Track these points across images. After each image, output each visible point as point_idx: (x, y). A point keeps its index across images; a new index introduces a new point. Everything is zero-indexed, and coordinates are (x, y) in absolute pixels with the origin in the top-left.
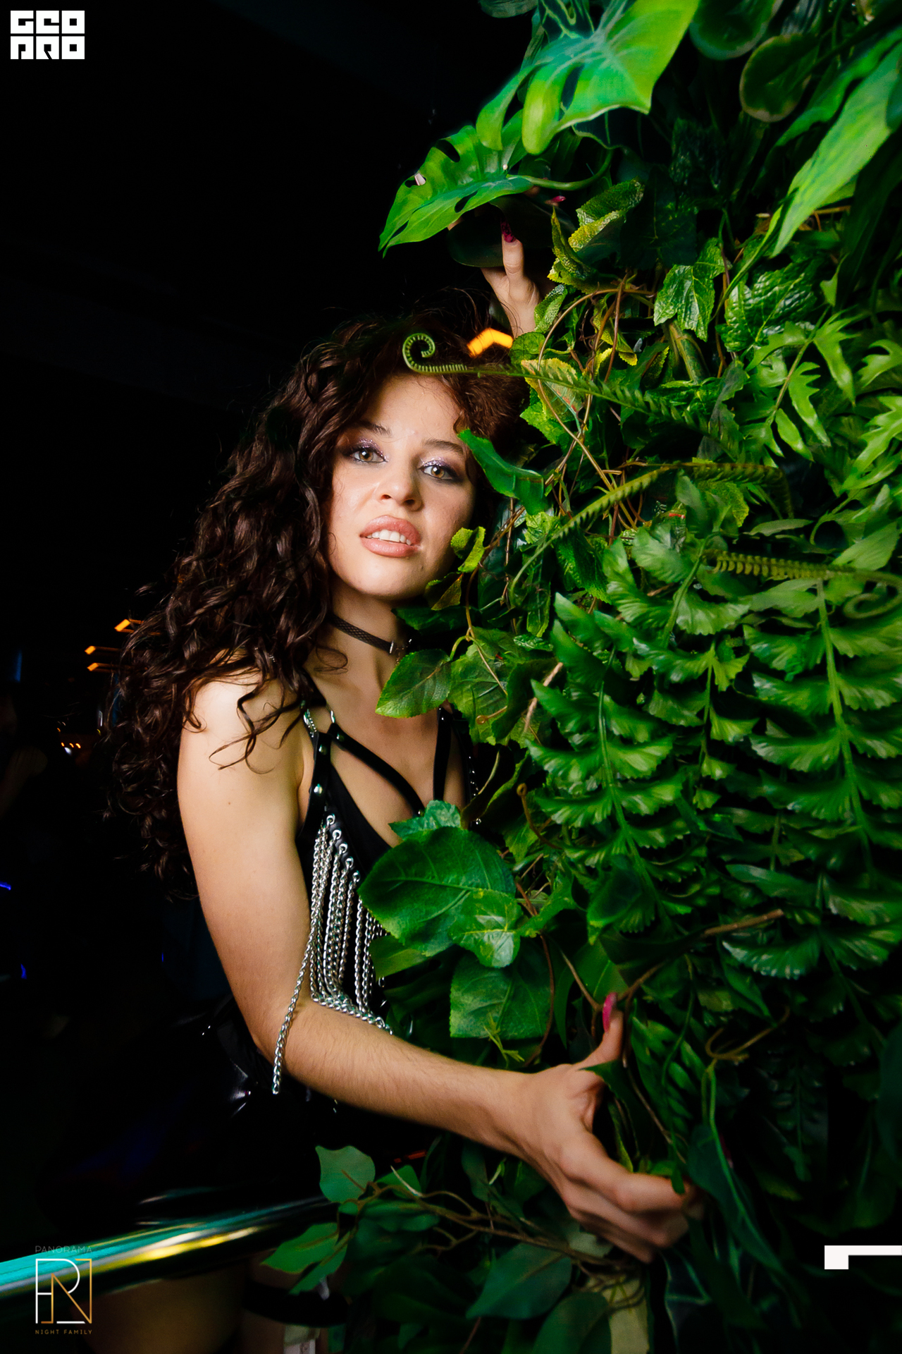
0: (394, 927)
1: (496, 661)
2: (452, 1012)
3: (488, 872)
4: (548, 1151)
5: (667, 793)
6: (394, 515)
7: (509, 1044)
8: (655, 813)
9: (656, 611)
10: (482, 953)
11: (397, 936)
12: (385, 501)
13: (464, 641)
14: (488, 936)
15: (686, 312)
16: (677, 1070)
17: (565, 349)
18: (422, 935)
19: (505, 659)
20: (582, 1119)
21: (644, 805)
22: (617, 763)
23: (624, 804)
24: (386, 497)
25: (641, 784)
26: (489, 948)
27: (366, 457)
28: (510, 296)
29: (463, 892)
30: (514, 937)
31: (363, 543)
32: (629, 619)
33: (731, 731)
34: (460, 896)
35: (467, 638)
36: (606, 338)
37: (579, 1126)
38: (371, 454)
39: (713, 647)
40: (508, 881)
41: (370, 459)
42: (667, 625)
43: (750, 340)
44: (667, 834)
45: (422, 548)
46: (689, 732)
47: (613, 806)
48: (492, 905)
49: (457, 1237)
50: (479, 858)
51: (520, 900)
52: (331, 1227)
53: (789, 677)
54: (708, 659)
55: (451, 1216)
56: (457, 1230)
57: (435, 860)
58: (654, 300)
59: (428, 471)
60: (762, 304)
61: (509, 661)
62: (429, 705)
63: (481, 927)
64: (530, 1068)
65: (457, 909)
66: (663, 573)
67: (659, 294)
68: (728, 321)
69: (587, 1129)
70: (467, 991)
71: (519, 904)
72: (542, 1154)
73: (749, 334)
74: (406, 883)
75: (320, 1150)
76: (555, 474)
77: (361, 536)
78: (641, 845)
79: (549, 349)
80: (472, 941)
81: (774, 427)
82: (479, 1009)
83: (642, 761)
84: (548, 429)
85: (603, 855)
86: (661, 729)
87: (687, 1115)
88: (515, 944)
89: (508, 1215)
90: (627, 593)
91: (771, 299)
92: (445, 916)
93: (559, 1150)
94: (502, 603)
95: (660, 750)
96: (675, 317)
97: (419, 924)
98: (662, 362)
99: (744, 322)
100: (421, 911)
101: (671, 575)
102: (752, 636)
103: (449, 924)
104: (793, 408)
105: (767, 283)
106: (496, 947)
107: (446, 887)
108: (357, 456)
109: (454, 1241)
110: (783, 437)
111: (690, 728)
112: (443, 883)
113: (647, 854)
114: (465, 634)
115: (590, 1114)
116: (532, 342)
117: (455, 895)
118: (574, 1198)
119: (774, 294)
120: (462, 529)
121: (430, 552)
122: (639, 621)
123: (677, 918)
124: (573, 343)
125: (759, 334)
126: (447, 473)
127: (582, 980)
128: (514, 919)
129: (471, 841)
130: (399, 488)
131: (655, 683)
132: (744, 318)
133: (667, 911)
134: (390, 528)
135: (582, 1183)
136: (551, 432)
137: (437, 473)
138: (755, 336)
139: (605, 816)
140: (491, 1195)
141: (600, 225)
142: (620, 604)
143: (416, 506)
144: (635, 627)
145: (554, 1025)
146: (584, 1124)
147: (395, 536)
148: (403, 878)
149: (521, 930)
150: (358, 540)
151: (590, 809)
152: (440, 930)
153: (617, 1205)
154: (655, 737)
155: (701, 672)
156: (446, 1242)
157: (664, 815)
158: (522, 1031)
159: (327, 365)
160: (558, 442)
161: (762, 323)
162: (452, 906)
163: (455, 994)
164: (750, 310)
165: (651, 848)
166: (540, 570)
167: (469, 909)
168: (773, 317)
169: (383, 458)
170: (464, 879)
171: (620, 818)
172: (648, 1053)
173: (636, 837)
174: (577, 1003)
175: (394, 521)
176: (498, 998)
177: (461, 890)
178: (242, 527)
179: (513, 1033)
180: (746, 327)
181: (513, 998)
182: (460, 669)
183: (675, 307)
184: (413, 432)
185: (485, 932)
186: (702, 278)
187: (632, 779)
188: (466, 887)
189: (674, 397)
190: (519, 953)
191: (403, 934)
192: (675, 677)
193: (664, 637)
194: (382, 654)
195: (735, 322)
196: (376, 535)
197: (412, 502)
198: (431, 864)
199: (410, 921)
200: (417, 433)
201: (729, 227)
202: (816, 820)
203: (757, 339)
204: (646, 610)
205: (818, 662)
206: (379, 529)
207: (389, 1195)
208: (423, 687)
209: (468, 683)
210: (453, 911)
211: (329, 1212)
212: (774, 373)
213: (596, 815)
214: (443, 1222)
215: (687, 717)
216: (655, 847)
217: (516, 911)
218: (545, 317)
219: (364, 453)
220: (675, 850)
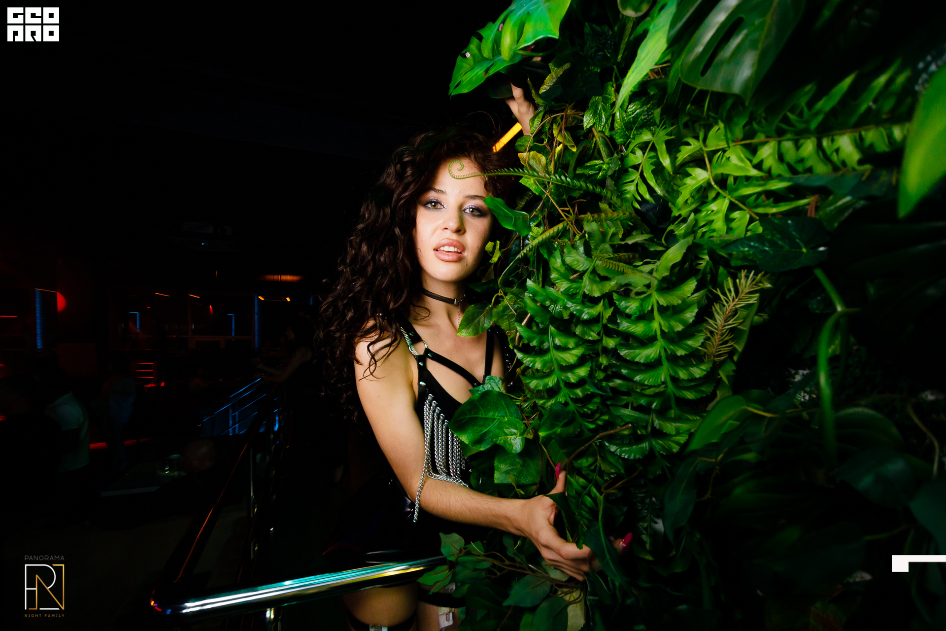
0: (465, 438)
1: (514, 305)
2: (495, 472)
3: (508, 409)
4: (534, 534)
5: (583, 372)
6: (451, 238)
7: (519, 486)
8: (577, 382)
9: (575, 285)
10: (507, 447)
11: (467, 443)
12: (445, 230)
13: (498, 296)
14: (511, 438)
15: (599, 122)
16: (588, 500)
17: (543, 143)
18: (479, 441)
19: (518, 304)
20: (548, 519)
21: (572, 378)
22: (559, 359)
23: (563, 378)
24: (446, 229)
25: (571, 368)
26: (511, 445)
27: (434, 206)
28: (519, 111)
29: (496, 420)
30: (522, 439)
31: (435, 254)
32: (562, 290)
33: (611, 343)
34: (495, 422)
35: (499, 294)
36: (560, 139)
37: (547, 523)
38: (436, 204)
39: (602, 302)
40: (518, 413)
41: (436, 207)
42: (581, 291)
43: (628, 137)
44: (582, 392)
45: (465, 254)
46: (594, 342)
47: (558, 380)
48: (511, 424)
49: (499, 572)
50: (503, 403)
51: (524, 422)
52: (445, 567)
53: (633, 318)
54: (599, 308)
55: (497, 563)
56: (500, 569)
57: (483, 407)
58: (583, 116)
59: (467, 211)
60: (631, 119)
61: (520, 305)
62: (483, 329)
63: (506, 435)
64: (527, 497)
65: (494, 428)
66: (579, 266)
67: (586, 113)
68: (616, 129)
69: (551, 524)
70: (501, 463)
71: (524, 423)
72: (532, 535)
73: (627, 134)
74: (471, 418)
75: (441, 534)
76: (536, 211)
77: (434, 250)
78: (572, 397)
79: (535, 143)
80: (502, 442)
81: (637, 185)
82: (507, 471)
83: (570, 357)
84: (534, 187)
85: (554, 402)
86: (582, 341)
87: (590, 518)
88: (522, 442)
89: (522, 562)
90: (560, 277)
91: (636, 116)
92: (489, 431)
93: (538, 533)
94: (520, 273)
95: (578, 352)
96: (594, 124)
97: (477, 436)
98: (593, 145)
99: (623, 129)
100: (477, 430)
101: (582, 267)
102: (617, 298)
103: (491, 435)
104: (644, 176)
105: (633, 108)
106: (514, 444)
107: (488, 418)
108: (429, 206)
109: (498, 574)
110: (640, 191)
111: (593, 340)
112: (487, 416)
113: (576, 400)
114: (498, 293)
115: (552, 517)
116: (526, 140)
117: (493, 422)
118: (546, 554)
119: (637, 114)
120: (490, 242)
121: (470, 256)
122: (567, 290)
123: (590, 430)
124: (547, 140)
125: (632, 134)
126: (478, 212)
127: (551, 458)
128: (522, 431)
129: (499, 396)
130: (453, 224)
131: (574, 320)
132: (623, 127)
133: (586, 427)
134: (450, 245)
135: (547, 547)
136: (536, 190)
137: (472, 211)
138: (630, 135)
139: (553, 384)
140: (515, 554)
141: (560, 72)
142: (557, 283)
143: (462, 232)
144: (565, 294)
145: (542, 478)
146: (549, 522)
147: (452, 249)
148: (468, 416)
149: (525, 436)
150: (433, 252)
151: (546, 380)
152: (487, 438)
153: (561, 555)
154: (577, 346)
155: (597, 314)
156: (495, 574)
157: (581, 382)
158: (527, 480)
159: (407, 159)
160: (539, 194)
161: (633, 129)
162: (491, 427)
163: (496, 464)
164: (626, 123)
165: (576, 398)
166: (536, 259)
167: (500, 427)
168: (638, 125)
169: (443, 206)
170: (496, 414)
171: (562, 385)
172: (574, 492)
173: (569, 393)
174: (549, 468)
175: (451, 241)
176: (516, 465)
177: (496, 419)
178: (364, 248)
179: (524, 481)
180: (625, 131)
181: (523, 466)
182: (501, 309)
183: (594, 118)
184: (458, 192)
185: (509, 437)
186: (605, 104)
187: (566, 366)
188: (498, 418)
189: (592, 169)
190: (524, 447)
191: (470, 442)
192: (585, 317)
193: (579, 297)
194: (450, 306)
195: (619, 129)
196: (442, 248)
197: (460, 231)
198: (481, 408)
199: (473, 435)
200: (460, 192)
201: (618, 75)
202: (647, 385)
203: (631, 136)
204: (570, 285)
205: (650, 308)
206: (444, 246)
207: (469, 553)
208: (479, 321)
209: (506, 315)
210: (492, 429)
211: (444, 561)
212: (637, 157)
213: (549, 383)
214: (494, 566)
215: (593, 336)
216: (578, 398)
217: (523, 427)
218: (534, 125)
219: (433, 204)
220: (588, 398)
